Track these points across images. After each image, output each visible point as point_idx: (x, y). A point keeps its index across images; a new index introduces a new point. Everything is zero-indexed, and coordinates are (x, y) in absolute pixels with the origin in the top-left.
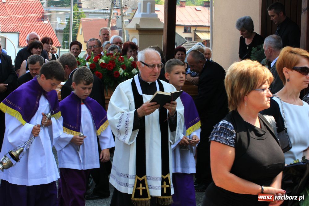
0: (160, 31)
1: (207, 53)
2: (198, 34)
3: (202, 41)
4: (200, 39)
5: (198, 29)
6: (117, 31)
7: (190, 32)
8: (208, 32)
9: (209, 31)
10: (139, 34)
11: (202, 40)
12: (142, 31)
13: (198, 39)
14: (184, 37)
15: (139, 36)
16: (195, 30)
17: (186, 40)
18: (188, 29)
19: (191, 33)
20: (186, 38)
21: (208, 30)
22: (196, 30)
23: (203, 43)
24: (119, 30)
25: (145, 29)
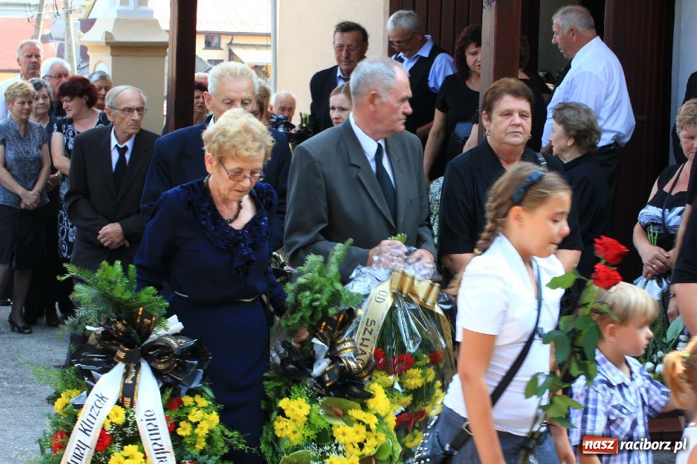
0: (159, 48)
1: (288, 106)
2: (236, 51)
5: (236, 40)
6: (53, 46)
7: (218, 47)
8: (267, 46)
9: (270, 46)
10: (112, 55)
12: (119, 49)
14: (205, 59)
15: (113, 60)
16: (230, 43)
17: (210, 65)
18: (215, 41)
19: (222, 49)
20: (209, 61)
21: (265, 43)
22: (233, 42)
24: (58, 43)
25: (125, 43)
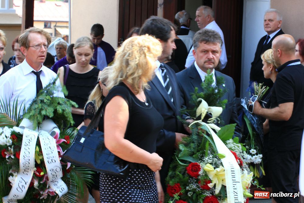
2: (58, 29)
3: (63, 37)
4: (60, 34)
5: (58, 24)
8: (67, 27)
11: (62, 35)
13: (58, 34)
16: (55, 26)
18: (49, 25)
19: (51, 28)
23: (63, 38)
